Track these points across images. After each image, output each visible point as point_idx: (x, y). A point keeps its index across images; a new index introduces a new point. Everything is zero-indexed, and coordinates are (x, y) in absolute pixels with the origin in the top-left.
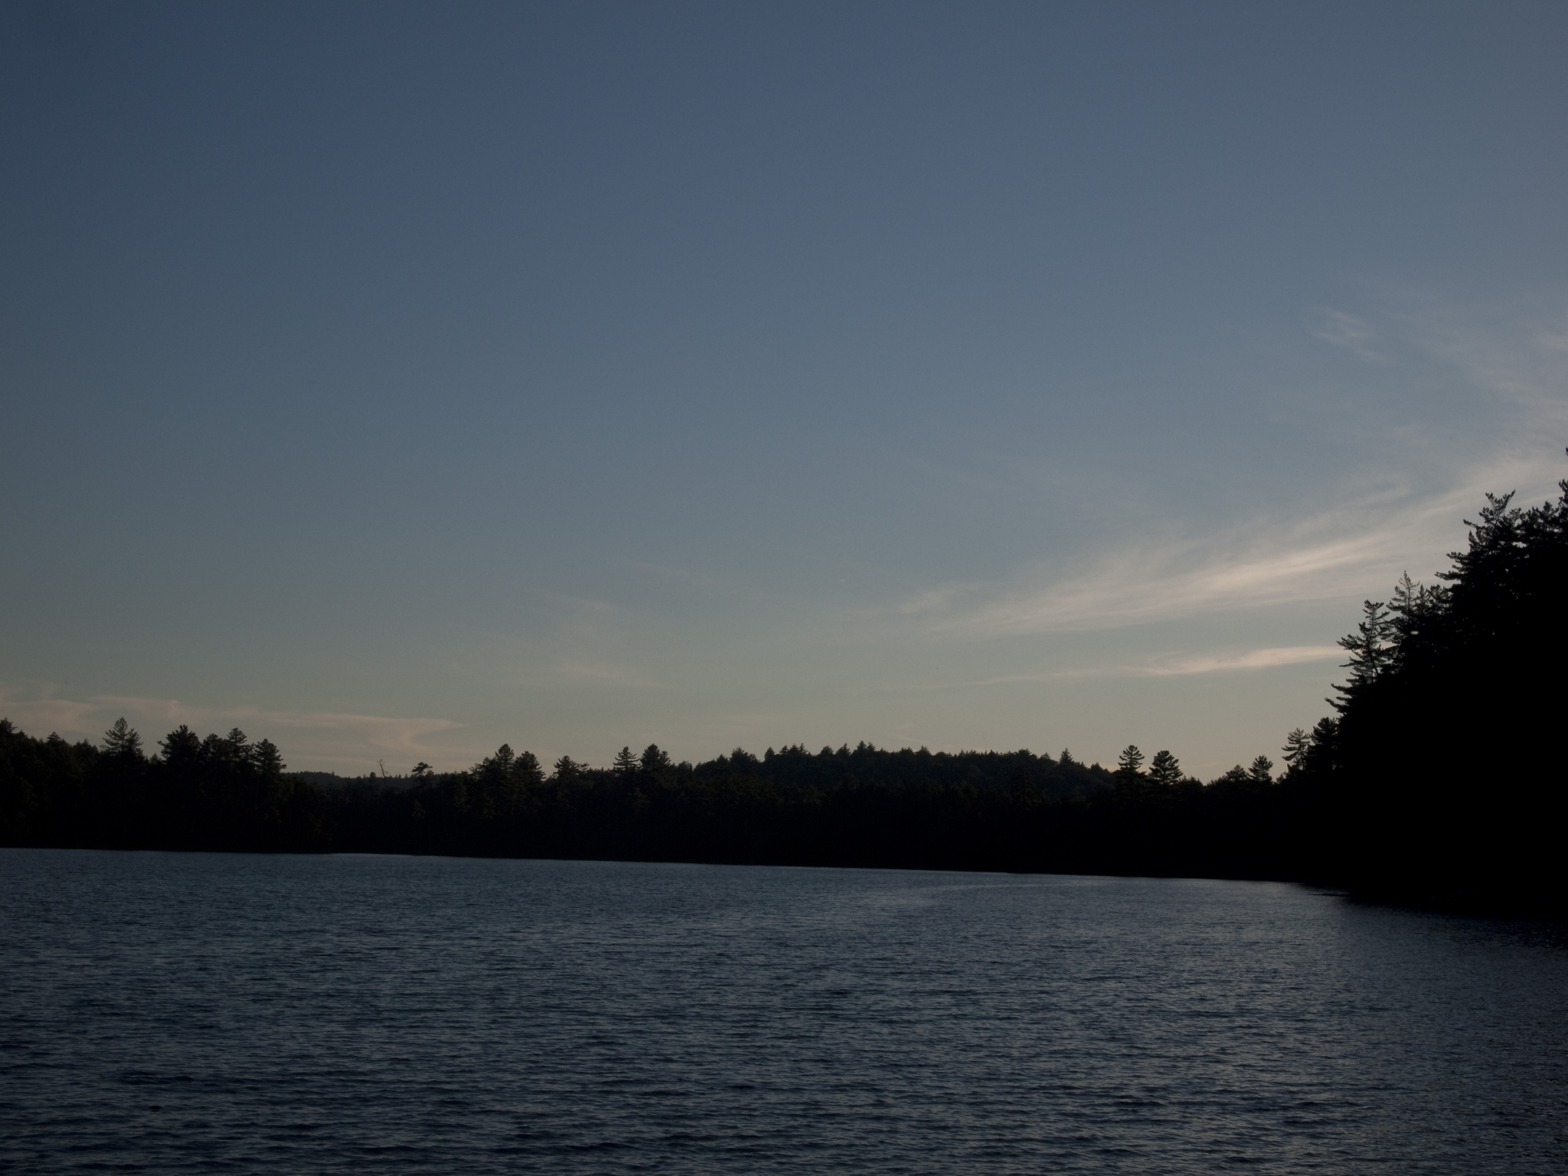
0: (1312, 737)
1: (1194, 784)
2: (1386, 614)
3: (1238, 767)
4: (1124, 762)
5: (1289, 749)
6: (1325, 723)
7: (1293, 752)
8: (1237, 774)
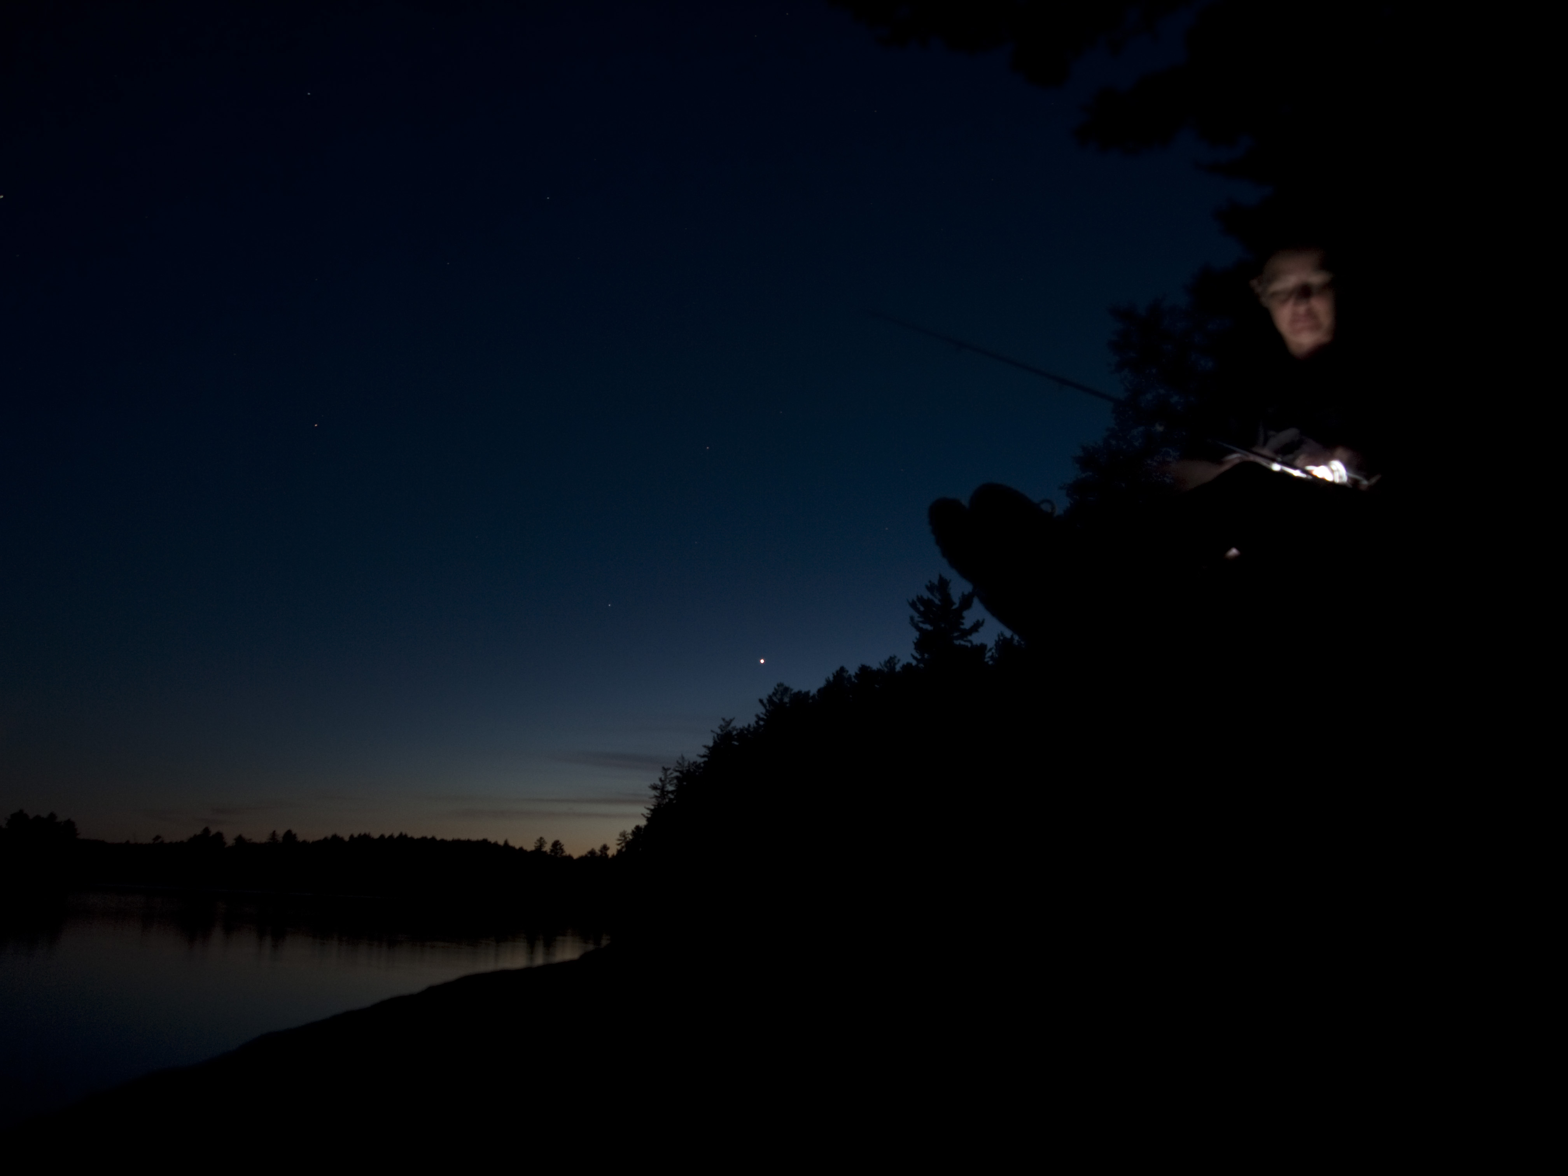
0: (631, 834)
1: (570, 858)
2: (671, 774)
3: (593, 849)
4: (537, 845)
5: (619, 840)
6: (637, 828)
7: (621, 842)
8: (592, 853)
